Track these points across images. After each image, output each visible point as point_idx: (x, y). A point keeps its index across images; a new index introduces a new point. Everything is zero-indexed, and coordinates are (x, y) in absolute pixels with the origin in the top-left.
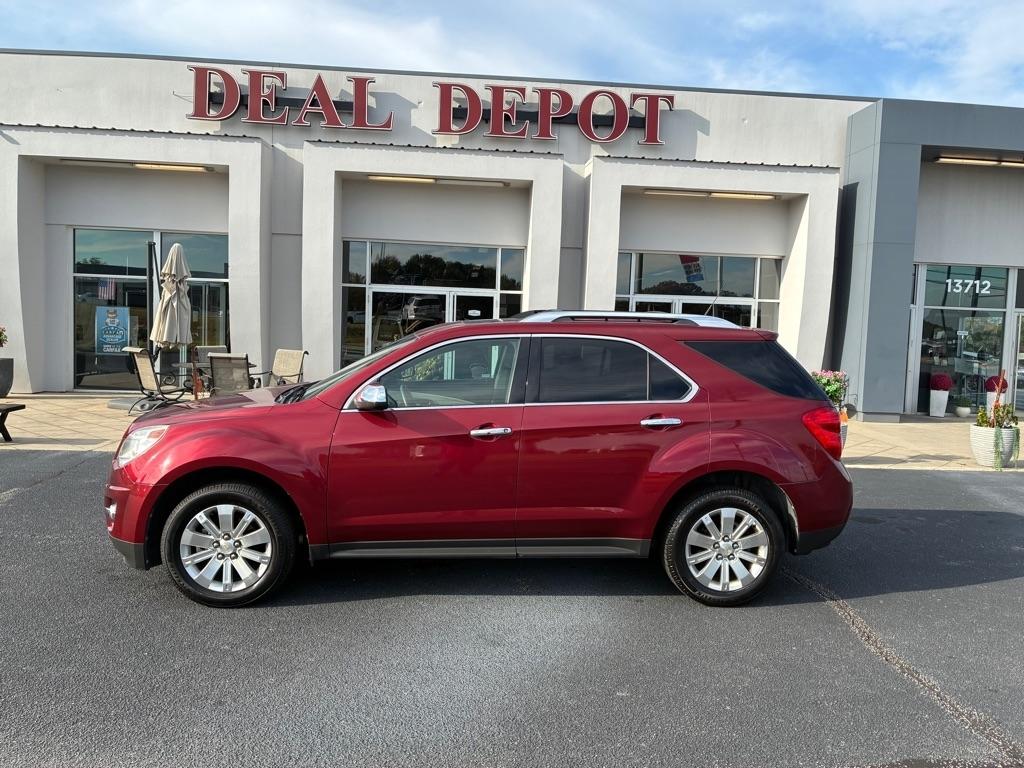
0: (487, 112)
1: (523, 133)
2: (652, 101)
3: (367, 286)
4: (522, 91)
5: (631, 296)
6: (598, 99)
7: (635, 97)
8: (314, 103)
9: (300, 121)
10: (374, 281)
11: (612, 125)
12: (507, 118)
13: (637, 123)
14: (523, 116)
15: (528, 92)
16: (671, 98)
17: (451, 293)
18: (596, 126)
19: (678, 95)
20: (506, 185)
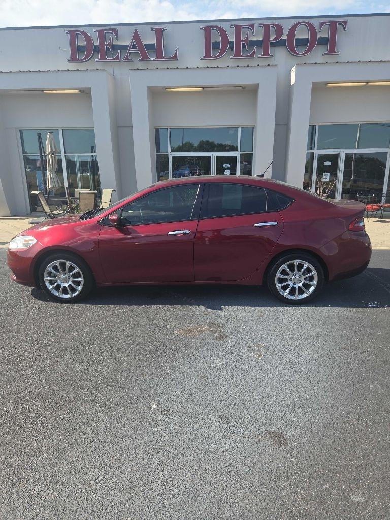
0: (232, 43)
1: (253, 55)
2: (333, 26)
3: (169, 154)
4: (253, 26)
5: (315, 151)
6: (298, 28)
7: (322, 24)
8: (134, 47)
9: (127, 58)
10: (173, 150)
11: (307, 45)
12: (244, 46)
13: (323, 41)
14: (253, 44)
15: (256, 27)
16: (345, 22)
17: (213, 155)
18: (297, 46)
19: (349, 20)
20: (243, 88)
